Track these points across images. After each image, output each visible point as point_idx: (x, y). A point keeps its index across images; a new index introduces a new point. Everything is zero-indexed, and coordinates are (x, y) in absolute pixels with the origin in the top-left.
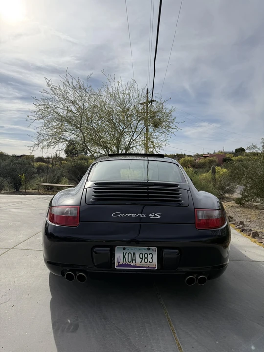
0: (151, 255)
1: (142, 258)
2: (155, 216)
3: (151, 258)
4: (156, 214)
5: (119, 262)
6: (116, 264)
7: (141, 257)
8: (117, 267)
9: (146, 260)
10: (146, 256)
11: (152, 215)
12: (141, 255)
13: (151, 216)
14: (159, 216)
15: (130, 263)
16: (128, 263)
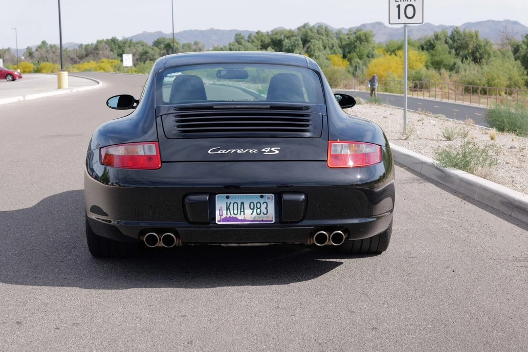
0: (265, 204)
1: (253, 209)
2: (271, 151)
3: (266, 208)
4: (273, 149)
5: (221, 215)
6: (218, 218)
7: (252, 207)
8: (218, 221)
9: (259, 210)
10: (259, 206)
11: (266, 150)
12: (252, 205)
13: (265, 152)
14: (277, 152)
15: (236, 216)
16: (234, 216)
